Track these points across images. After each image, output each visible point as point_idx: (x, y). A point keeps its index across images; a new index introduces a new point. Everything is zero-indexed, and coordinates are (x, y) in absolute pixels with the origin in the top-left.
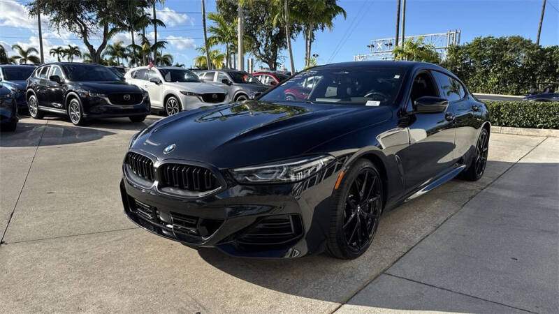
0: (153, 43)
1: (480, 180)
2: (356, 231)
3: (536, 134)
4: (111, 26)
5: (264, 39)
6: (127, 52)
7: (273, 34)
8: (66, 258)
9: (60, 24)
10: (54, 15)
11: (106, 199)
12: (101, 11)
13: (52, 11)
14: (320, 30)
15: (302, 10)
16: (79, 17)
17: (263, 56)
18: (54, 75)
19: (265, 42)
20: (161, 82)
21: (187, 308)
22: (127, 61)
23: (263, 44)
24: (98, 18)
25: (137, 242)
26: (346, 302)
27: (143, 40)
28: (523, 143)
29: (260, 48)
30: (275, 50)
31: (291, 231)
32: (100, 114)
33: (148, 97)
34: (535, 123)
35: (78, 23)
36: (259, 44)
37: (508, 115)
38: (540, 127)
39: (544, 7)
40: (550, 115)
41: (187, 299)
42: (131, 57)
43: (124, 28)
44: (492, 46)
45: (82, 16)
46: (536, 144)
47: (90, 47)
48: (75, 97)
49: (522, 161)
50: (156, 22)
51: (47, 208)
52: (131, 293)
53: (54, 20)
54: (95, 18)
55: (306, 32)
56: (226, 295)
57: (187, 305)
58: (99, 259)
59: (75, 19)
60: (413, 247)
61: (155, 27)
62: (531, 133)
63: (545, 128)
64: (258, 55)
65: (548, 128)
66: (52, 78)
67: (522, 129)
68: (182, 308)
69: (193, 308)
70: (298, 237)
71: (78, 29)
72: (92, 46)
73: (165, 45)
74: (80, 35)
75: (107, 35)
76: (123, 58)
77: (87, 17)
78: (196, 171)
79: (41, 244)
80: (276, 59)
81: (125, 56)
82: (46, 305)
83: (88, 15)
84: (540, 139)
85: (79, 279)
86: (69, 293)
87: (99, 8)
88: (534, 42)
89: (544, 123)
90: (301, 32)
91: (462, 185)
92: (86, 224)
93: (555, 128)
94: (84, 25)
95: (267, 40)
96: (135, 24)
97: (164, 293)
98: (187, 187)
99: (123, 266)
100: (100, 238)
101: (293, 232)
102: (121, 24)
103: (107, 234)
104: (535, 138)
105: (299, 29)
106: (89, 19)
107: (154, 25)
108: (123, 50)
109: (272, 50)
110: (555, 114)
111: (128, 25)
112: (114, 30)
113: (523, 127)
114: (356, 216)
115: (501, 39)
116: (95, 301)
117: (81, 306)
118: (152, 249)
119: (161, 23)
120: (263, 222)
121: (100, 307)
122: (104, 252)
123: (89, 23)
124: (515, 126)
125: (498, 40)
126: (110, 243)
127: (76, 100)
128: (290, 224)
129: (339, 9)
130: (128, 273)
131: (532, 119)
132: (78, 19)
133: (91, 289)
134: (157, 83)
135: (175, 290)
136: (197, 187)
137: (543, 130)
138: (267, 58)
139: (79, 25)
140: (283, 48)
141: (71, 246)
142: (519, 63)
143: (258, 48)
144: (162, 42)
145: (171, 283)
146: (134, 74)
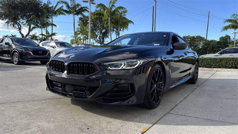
0: (50, 33)
1: (196, 84)
2: (155, 95)
3: (212, 70)
4: (32, 26)
5: (99, 34)
6: (38, 38)
7: (103, 32)
8: (18, 110)
9: (9, 24)
10: (7, 20)
11: (34, 89)
12: (28, 19)
13: (6, 19)
14: (122, 31)
15: (116, 21)
16: (18, 22)
17: (98, 41)
18: (7, 42)
19: (99, 35)
20: (55, 47)
21: (82, 127)
22: (38, 42)
23: (98, 36)
24: (26, 23)
25: (53, 104)
26: (156, 123)
27: (47, 32)
28: (208, 73)
29: (97, 37)
30: (103, 39)
31: (129, 92)
32: (27, 59)
33: (49, 53)
34: (211, 66)
35: (17, 24)
36: (97, 36)
37: (201, 63)
38: (213, 68)
39: (208, 25)
40: (217, 63)
41: (82, 124)
42: (40, 40)
43: (38, 27)
44: (190, 39)
45: (19, 21)
46: (213, 73)
47: (22, 35)
48: (16, 52)
49: (210, 78)
50: (52, 25)
51: (6, 92)
52: (54, 122)
53: (6, 23)
54: (25, 22)
55: (116, 32)
56: (100, 122)
57: (82, 126)
58: (35, 110)
59: (16, 23)
60: (177, 105)
61: (52, 27)
62: (210, 70)
63: (215, 68)
64: (96, 40)
65: (217, 68)
66: (6, 44)
67: (206, 68)
68: (80, 127)
69: (85, 127)
70: (132, 95)
71: (17, 27)
72: (23, 34)
73: (56, 34)
74: (18, 29)
75: (30, 30)
76: (36, 40)
77: (22, 22)
78: (86, 65)
79: (5, 105)
80: (104, 42)
81: (37, 40)
82: (10, 127)
83: (22, 21)
84: (214, 72)
85: (26, 117)
86: (22, 122)
87: (27, 18)
88: (205, 38)
89: (215, 66)
90: (114, 32)
91: (189, 85)
92: (26, 97)
93: (219, 68)
94: (20, 25)
95: (100, 34)
96: (43, 26)
97: (70, 122)
98: (81, 73)
99: (47, 112)
100: (34, 102)
101: (130, 92)
102: (37, 25)
103: (37, 101)
104: (212, 72)
105: (113, 31)
106: (23, 22)
107: (51, 26)
108: (36, 37)
109: (102, 39)
110: (219, 62)
111: (40, 26)
112: (34, 28)
113: (206, 67)
114: (154, 89)
115: (193, 37)
116: (36, 125)
117: (29, 127)
118: (60, 106)
119: (55, 25)
120: (117, 87)
121: (38, 128)
122: (37, 107)
123: (22, 24)
124: (204, 67)
125: (192, 37)
126: (39, 104)
127: (16, 53)
128: (129, 88)
129: (130, 22)
130: (50, 115)
131: (210, 64)
132: (17, 23)
133: (33, 121)
134: (53, 48)
135: (75, 120)
136: (86, 72)
137: (214, 69)
138: (100, 42)
139: (18, 25)
140: (107, 38)
141: (20, 106)
142: (200, 46)
143: (96, 37)
144: (55, 33)
145: (72, 118)
146: (43, 44)
